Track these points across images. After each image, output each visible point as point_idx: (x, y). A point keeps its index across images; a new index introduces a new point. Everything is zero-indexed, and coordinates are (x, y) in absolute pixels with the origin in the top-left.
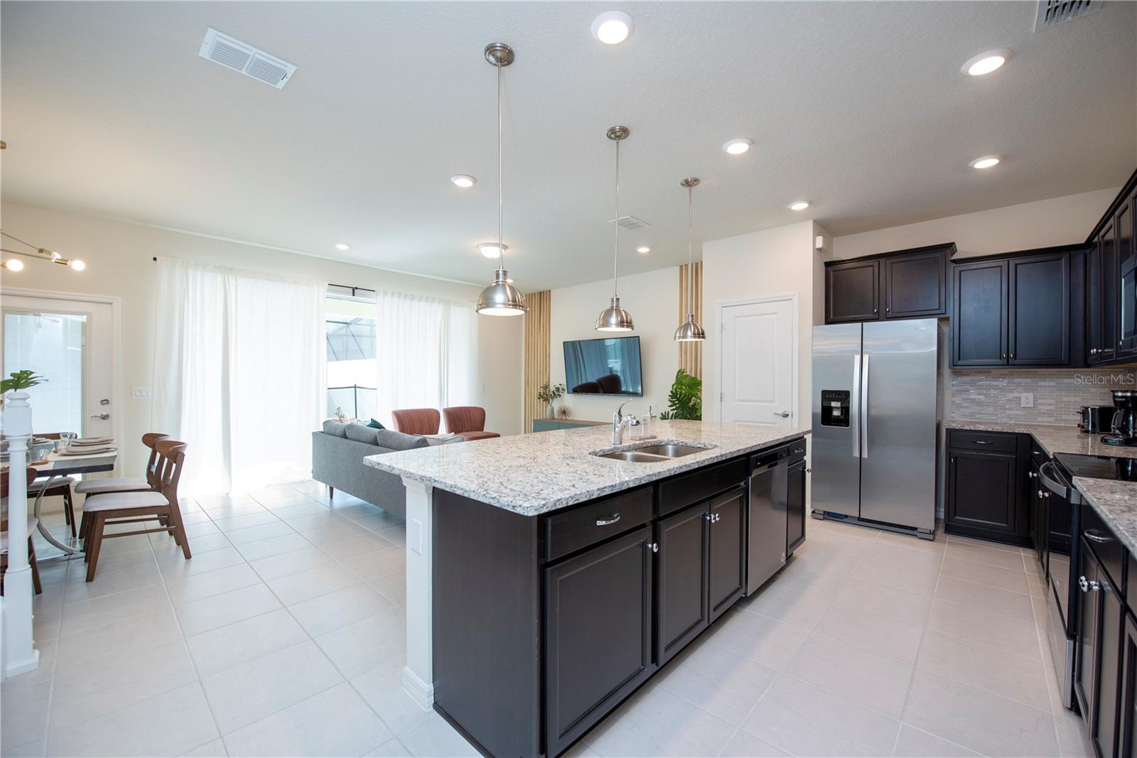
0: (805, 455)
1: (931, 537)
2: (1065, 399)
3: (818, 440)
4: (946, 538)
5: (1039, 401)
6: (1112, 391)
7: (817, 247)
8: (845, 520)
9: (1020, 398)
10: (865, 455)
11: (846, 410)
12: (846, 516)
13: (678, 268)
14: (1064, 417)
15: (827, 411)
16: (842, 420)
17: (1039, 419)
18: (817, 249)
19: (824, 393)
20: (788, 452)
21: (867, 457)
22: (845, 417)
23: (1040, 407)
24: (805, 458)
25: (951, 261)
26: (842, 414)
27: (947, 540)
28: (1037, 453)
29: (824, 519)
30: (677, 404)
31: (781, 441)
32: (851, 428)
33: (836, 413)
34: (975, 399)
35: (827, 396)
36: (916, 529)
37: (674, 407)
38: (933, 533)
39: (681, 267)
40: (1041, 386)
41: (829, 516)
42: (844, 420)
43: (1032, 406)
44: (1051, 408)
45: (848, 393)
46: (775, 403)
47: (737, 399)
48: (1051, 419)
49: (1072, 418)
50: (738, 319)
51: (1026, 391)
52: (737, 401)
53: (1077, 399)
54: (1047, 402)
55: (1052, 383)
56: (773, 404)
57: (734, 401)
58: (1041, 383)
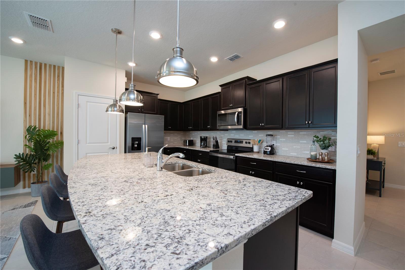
2: (175, 138)
5: (171, 139)
7: (126, 81)
9: (167, 138)
11: (139, 145)
13: (22, 60)
14: (175, 143)
15: (133, 145)
17: (171, 143)
19: (133, 138)
23: (171, 141)
25: (158, 99)
32: (142, 150)
33: (135, 146)
42: (139, 148)
43: (169, 140)
44: (173, 141)
45: (141, 138)
46: (108, 143)
47: (88, 142)
48: (173, 143)
49: (176, 143)
50: (88, 103)
51: (169, 137)
52: (88, 144)
53: (176, 138)
54: (172, 139)
55: (173, 135)
56: (108, 144)
57: (86, 144)
58: (171, 135)
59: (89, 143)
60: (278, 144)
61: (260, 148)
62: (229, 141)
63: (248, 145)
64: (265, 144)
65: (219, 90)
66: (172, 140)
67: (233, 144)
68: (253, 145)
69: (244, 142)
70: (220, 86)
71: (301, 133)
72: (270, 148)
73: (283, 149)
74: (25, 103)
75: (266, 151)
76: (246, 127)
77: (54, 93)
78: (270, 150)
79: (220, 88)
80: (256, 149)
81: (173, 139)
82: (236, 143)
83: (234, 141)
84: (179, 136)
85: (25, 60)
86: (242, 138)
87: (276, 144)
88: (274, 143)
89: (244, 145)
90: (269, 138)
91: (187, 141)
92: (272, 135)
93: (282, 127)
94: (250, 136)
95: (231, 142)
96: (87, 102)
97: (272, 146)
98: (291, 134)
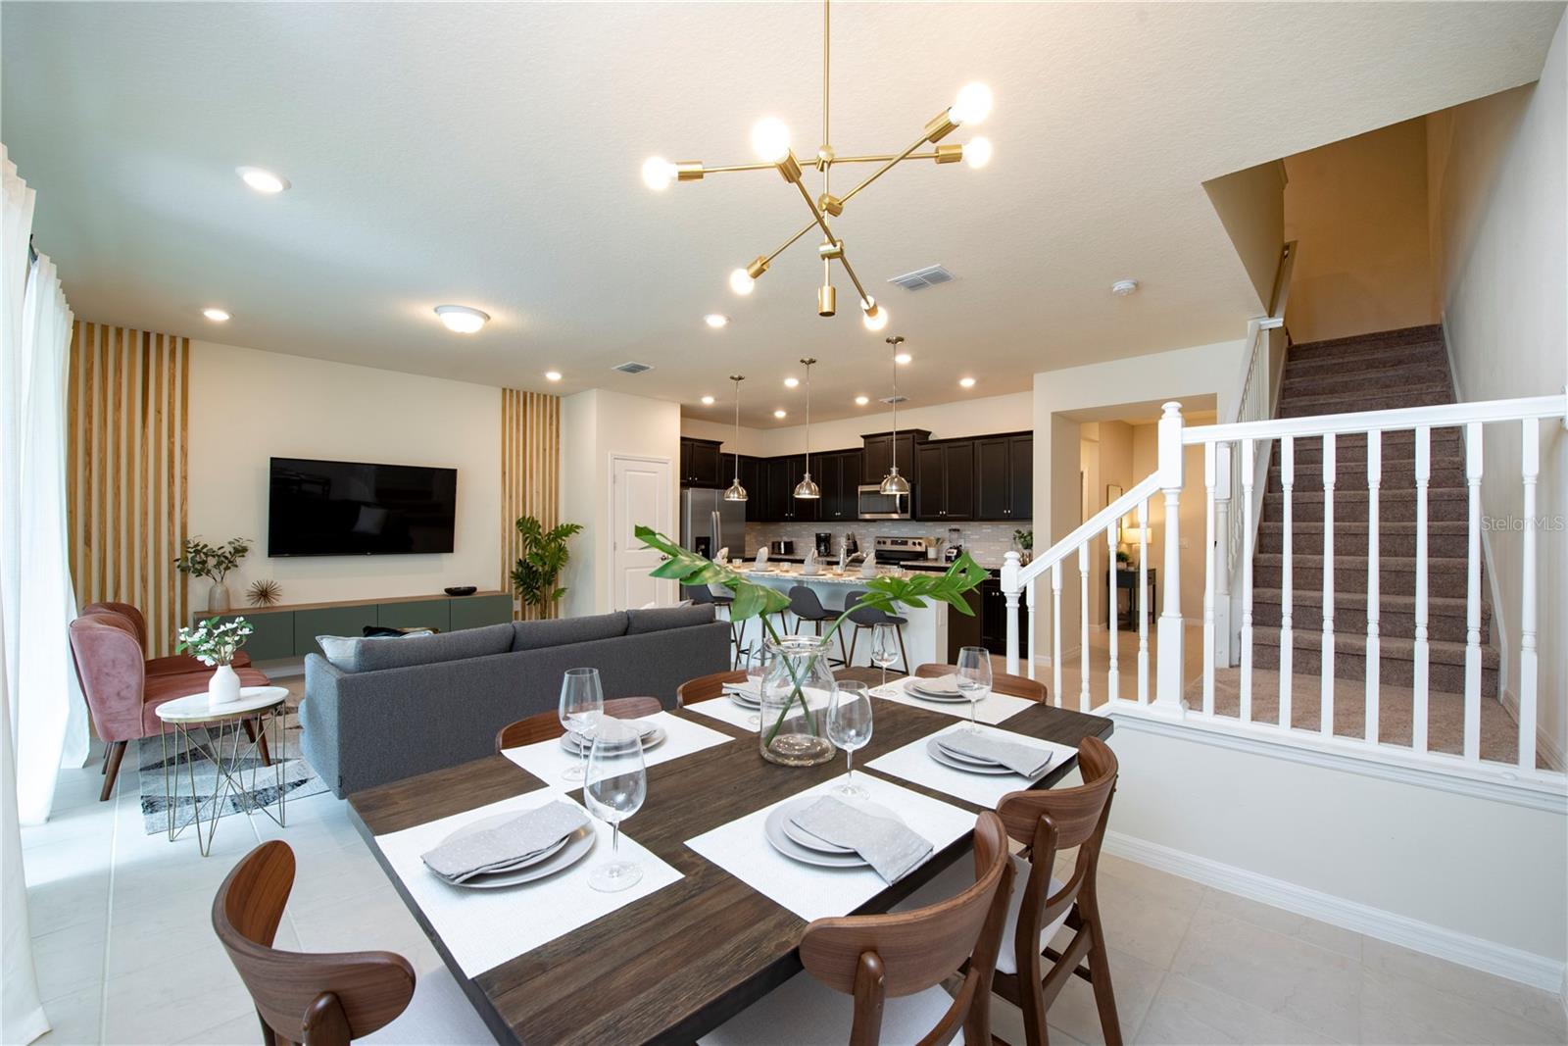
19: (697, 539)
35: (699, 542)
45: (709, 538)
47: (628, 546)
50: (628, 473)
60: (968, 545)
61: (938, 552)
62: (879, 542)
63: (918, 549)
64: (947, 545)
65: (860, 444)
67: (889, 547)
68: (926, 547)
69: (910, 542)
70: (863, 437)
71: (1001, 526)
72: (955, 551)
73: (977, 552)
74: (504, 473)
75: (950, 557)
76: (914, 518)
77: (545, 450)
78: (955, 554)
79: (862, 440)
80: (932, 554)
82: (893, 544)
83: (889, 541)
85: (503, 388)
86: (906, 536)
87: (965, 545)
88: (961, 542)
89: (910, 547)
90: (955, 535)
91: (782, 544)
92: (958, 530)
93: (973, 517)
94: (920, 532)
95: (884, 543)
97: (958, 548)
98: (987, 529)
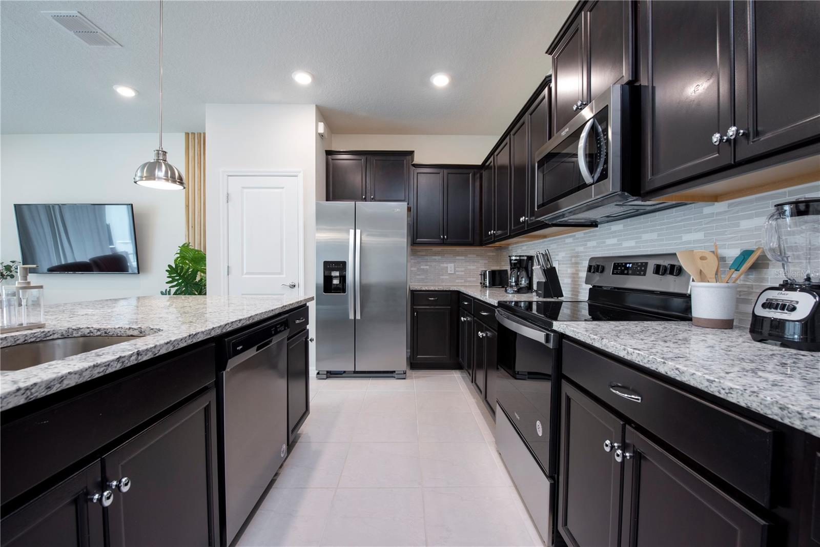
0: (308, 324)
1: (403, 376)
2: (469, 267)
3: (321, 307)
4: (412, 374)
5: (457, 269)
6: (509, 256)
7: (319, 132)
8: (344, 375)
9: (447, 267)
10: (358, 317)
11: (343, 278)
12: (345, 372)
13: (183, 136)
14: (469, 279)
15: (328, 279)
16: (339, 288)
17: (457, 281)
18: (319, 134)
19: (326, 263)
20: (285, 324)
21: (360, 318)
22: (343, 285)
23: (457, 273)
24: (308, 327)
25: (412, 165)
26: (340, 282)
27: (414, 375)
28: (466, 303)
29: (327, 378)
30: (178, 280)
31: (277, 312)
32: (348, 294)
33: (336, 282)
34: (424, 269)
35: (329, 266)
36: (395, 372)
37: (175, 283)
38: (405, 373)
39: (187, 134)
40: (457, 259)
41: (331, 375)
42: (342, 288)
43: (453, 273)
44: (463, 273)
45: (344, 263)
46: (283, 274)
47: (245, 272)
48: (463, 281)
49: (472, 279)
50: (245, 190)
51: (450, 262)
52: (245, 274)
53: (474, 267)
54: (460, 269)
55: (463, 258)
56: (282, 276)
57: (242, 274)
58: (457, 258)
59: (247, 273)
62: (595, 269)
63: (666, 284)
66: (462, 271)
67: (609, 280)
69: (652, 266)
78: (803, 313)
81: (463, 269)
82: (617, 274)
83: (610, 268)
84: (481, 261)
85: (186, 133)
86: (645, 251)
89: (650, 282)
91: (487, 273)
95: (605, 270)
96: (244, 188)
